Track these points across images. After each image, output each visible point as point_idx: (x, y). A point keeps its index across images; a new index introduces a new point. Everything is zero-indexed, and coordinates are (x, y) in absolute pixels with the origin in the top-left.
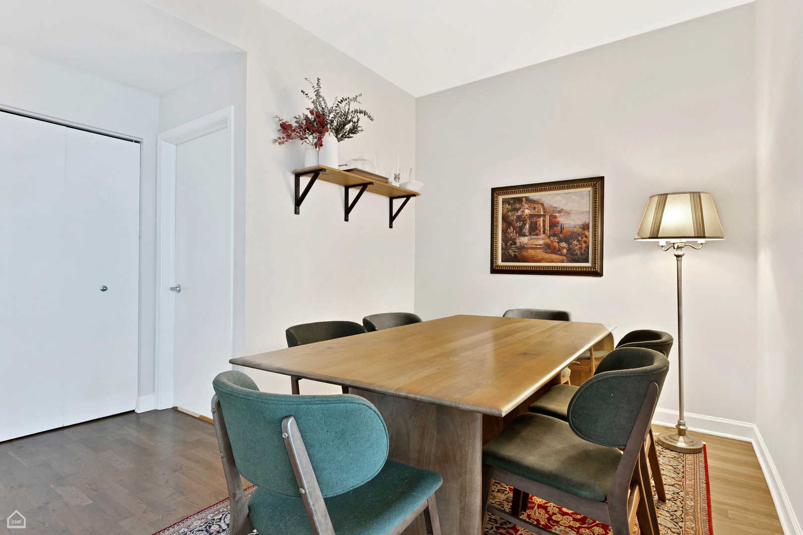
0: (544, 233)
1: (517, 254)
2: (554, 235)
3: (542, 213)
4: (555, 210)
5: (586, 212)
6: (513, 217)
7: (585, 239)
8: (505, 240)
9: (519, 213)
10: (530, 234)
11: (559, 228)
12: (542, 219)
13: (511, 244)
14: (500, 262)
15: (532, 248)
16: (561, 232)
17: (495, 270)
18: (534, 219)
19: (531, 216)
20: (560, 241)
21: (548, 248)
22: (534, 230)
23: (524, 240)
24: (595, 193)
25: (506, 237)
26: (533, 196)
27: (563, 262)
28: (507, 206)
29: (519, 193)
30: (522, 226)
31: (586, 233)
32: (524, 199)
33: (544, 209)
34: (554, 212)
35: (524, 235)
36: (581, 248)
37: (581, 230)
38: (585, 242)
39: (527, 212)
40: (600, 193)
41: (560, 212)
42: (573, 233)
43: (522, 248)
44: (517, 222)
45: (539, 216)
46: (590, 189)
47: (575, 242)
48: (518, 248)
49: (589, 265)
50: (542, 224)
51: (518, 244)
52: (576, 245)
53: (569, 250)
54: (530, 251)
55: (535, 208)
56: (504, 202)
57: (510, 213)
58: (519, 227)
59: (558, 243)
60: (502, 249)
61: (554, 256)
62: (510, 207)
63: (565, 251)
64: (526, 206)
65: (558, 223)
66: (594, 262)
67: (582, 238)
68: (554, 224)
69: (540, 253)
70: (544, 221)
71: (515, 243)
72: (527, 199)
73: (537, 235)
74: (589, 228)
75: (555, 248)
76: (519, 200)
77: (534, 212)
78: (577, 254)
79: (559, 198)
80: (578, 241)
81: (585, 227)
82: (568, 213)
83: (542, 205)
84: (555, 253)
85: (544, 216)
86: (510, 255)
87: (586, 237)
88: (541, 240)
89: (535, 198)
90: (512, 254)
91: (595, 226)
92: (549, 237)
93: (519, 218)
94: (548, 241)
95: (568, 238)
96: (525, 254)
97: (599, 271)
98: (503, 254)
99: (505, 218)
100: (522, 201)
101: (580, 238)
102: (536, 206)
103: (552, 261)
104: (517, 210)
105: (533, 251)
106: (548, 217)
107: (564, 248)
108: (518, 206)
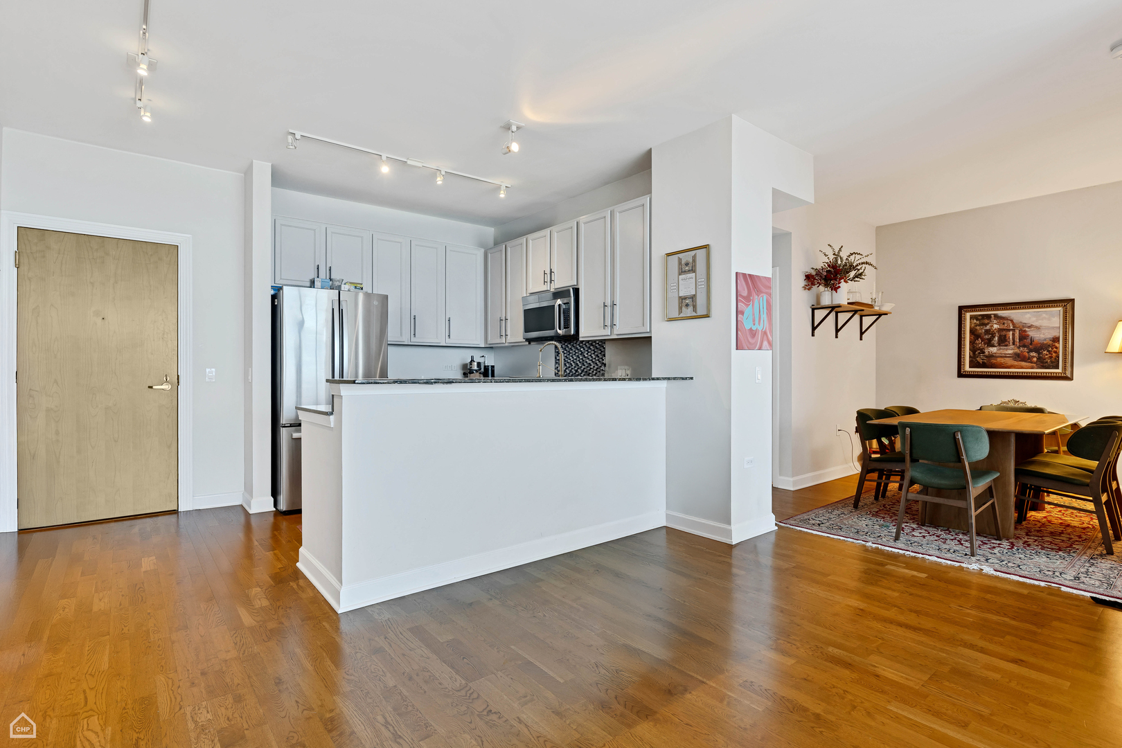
0: (1014, 344)
1: (985, 361)
2: (1024, 346)
3: (1011, 328)
4: (1025, 325)
5: (1056, 327)
6: (981, 330)
7: (1055, 349)
8: (973, 350)
9: (988, 327)
10: (999, 345)
11: (1029, 340)
12: (1011, 332)
13: (979, 353)
14: (967, 368)
15: (1001, 357)
16: (1031, 344)
17: (961, 374)
18: (1004, 333)
19: (1000, 330)
20: (1031, 351)
21: (1018, 357)
22: (1003, 341)
23: (994, 350)
24: (1065, 312)
25: (974, 347)
26: (1001, 313)
27: (1032, 368)
28: (975, 321)
29: (987, 311)
30: (990, 338)
31: (1057, 344)
32: (993, 316)
33: (1013, 324)
34: (1024, 327)
35: (993, 346)
36: (1051, 357)
37: (1051, 342)
38: (1055, 352)
39: (996, 326)
40: (1071, 312)
41: (1029, 327)
42: (1043, 344)
43: (991, 356)
44: (985, 335)
45: (1009, 330)
46: (1061, 309)
47: (1045, 352)
48: (986, 357)
49: (1060, 370)
50: (1011, 337)
51: (987, 353)
52: (1047, 355)
53: (1039, 358)
54: (999, 359)
55: (1004, 324)
56: (972, 317)
57: (978, 328)
58: (987, 339)
59: (1028, 353)
60: (970, 357)
61: (1023, 364)
62: (978, 322)
63: (1035, 359)
64: (995, 321)
65: (1028, 336)
66: (1065, 368)
67: (1052, 349)
68: (1023, 336)
69: (1010, 361)
70: (1013, 335)
71: (984, 353)
72: (996, 316)
73: (1006, 346)
74: (1059, 341)
75: (1025, 356)
76: (988, 317)
77: (1002, 327)
78: (1047, 362)
79: (1028, 316)
80: (1048, 351)
81: (1056, 340)
82: (1038, 328)
83: (1012, 321)
84: (1025, 361)
85: (1013, 330)
86: (978, 362)
87: (1056, 348)
88: (1010, 351)
89: (1003, 315)
90: (981, 361)
91: (1065, 339)
92: (1019, 348)
93: (987, 332)
94: (1017, 351)
95: (1039, 348)
96: (993, 361)
97: (1069, 376)
98: (971, 362)
99: (972, 332)
100: (991, 317)
101: (1050, 349)
102: (1005, 321)
103: (1022, 368)
104: (986, 325)
105: (1002, 359)
106: (1017, 332)
107: (1034, 357)
108: (986, 321)
